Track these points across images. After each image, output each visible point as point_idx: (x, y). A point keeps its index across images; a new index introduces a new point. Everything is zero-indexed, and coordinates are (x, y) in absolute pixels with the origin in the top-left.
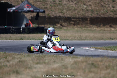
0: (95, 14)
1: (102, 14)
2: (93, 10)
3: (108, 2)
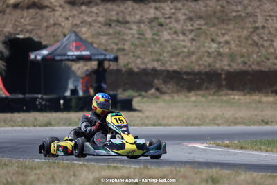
0: (238, 64)
1: (255, 63)
2: (233, 53)
3: (269, 36)
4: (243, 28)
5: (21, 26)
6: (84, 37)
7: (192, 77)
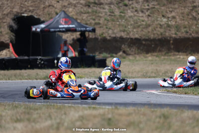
0: (182, 33)
1: (194, 32)
2: (178, 25)
4: (185, 7)
5: (25, 7)
6: (70, 15)
7: (149, 43)
